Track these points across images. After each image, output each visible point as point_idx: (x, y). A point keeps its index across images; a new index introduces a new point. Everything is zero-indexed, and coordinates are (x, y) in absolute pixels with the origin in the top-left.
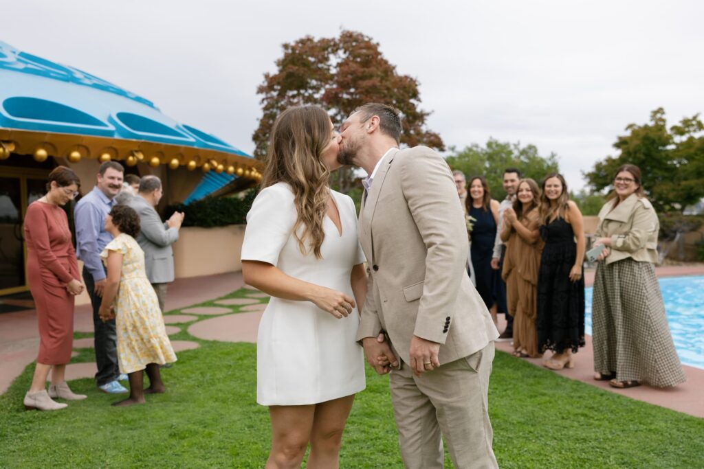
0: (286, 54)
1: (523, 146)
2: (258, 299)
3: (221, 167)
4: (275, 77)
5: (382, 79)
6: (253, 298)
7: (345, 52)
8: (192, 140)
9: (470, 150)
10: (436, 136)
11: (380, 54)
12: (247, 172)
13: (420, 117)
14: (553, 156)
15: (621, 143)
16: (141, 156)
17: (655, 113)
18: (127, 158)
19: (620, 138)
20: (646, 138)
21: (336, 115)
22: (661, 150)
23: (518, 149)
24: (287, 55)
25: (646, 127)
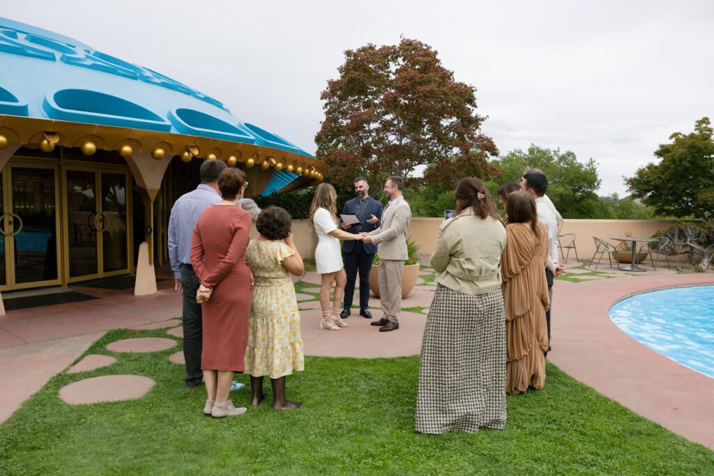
0: (348, 60)
1: (562, 152)
2: (313, 294)
3: (280, 165)
4: (338, 82)
5: (440, 84)
6: (308, 293)
7: (404, 60)
8: (252, 137)
9: (513, 155)
10: (489, 141)
11: (438, 61)
12: (307, 171)
13: (476, 122)
14: (592, 162)
15: (663, 151)
16: (196, 152)
17: (700, 122)
18: (183, 153)
19: (662, 146)
20: (692, 147)
21: (393, 120)
22: (706, 159)
23: (558, 155)
24: (348, 63)
25: (692, 136)
